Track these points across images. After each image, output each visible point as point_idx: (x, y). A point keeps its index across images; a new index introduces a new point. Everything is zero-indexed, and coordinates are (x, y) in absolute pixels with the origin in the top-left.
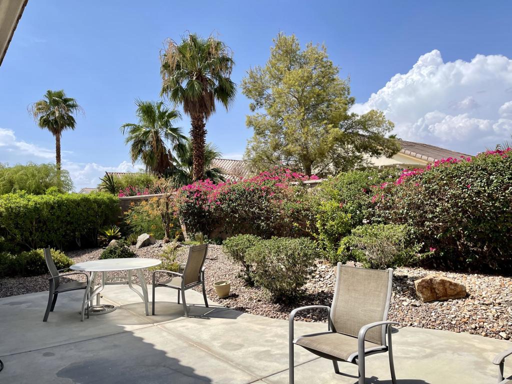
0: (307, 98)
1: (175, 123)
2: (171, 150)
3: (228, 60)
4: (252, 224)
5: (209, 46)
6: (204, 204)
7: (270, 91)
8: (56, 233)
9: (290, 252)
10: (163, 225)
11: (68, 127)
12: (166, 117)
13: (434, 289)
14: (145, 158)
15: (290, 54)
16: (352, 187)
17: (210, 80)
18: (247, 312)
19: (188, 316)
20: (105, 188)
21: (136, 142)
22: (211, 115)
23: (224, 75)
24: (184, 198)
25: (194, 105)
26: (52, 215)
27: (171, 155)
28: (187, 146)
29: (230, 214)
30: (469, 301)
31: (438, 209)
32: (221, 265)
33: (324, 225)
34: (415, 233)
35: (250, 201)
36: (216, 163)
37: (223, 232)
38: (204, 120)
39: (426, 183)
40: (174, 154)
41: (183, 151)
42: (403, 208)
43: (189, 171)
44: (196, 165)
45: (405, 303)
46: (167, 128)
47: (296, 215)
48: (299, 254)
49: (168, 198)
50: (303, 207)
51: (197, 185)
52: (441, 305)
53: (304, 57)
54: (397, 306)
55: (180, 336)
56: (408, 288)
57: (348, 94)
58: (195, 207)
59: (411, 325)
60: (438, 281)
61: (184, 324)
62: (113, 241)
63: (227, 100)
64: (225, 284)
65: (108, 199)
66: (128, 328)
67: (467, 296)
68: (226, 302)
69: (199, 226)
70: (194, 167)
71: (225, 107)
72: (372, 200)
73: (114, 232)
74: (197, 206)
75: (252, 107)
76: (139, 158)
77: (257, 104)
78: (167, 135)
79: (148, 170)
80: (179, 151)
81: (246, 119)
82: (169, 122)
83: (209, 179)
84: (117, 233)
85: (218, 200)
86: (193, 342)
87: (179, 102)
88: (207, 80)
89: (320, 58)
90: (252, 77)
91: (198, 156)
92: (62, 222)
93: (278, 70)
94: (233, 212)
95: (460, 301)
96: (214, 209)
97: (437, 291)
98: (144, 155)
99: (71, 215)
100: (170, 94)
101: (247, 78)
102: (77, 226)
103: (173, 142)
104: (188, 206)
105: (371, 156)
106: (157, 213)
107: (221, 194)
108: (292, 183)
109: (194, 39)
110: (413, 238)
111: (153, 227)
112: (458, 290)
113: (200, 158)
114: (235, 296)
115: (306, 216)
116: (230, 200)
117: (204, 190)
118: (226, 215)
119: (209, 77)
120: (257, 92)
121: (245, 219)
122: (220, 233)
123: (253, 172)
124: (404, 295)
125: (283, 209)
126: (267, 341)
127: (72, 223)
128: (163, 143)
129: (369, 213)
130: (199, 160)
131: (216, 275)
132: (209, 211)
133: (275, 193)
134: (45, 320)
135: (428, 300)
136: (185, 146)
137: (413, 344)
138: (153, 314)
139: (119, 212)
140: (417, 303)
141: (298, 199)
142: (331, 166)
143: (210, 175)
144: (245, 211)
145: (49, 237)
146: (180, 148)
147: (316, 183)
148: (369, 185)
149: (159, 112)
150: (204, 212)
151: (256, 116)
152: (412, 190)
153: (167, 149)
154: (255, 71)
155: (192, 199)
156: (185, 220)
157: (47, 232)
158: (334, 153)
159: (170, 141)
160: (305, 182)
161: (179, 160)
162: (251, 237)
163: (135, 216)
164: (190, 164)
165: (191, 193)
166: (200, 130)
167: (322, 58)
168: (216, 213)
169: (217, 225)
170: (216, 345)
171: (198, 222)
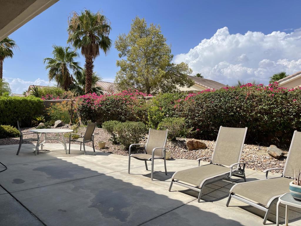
0: (149, 53)
1: (75, 59)
2: (73, 75)
3: (108, 26)
4: (118, 117)
5: (97, 17)
6: (92, 106)
7: (130, 48)
8: (8, 118)
9: (133, 127)
10: (69, 116)
11: (8, 56)
12: (70, 56)
13: (193, 145)
14: (57, 78)
15: (141, 29)
16: (166, 100)
17: (97, 37)
18: (113, 153)
19: (86, 154)
20: (33, 94)
21: (52, 69)
22: (97, 56)
23: (105, 35)
24: (81, 102)
25: (87, 51)
26: (6, 108)
27: (72, 78)
28: (82, 73)
29: (106, 111)
30: (207, 150)
31: (200, 112)
32: (101, 137)
33: (151, 118)
34: (191, 122)
35: (117, 105)
36: (98, 84)
37: (102, 121)
38: (93, 59)
39: (196, 100)
40: (75, 77)
41: (80, 76)
42: (187, 111)
43: (83, 87)
44: (87, 84)
45: (181, 151)
46: (71, 62)
47: (140, 114)
48: (137, 128)
49: (72, 101)
50: (143, 109)
51: (88, 96)
52: (195, 151)
53: (149, 31)
54: (178, 152)
55: (83, 160)
56: (184, 145)
57: (170, 53)
58: (87, 108)
59: (181, 158)
60: (195, 142)
61: (84, 157)
62: (41, 123)
63: (106, 49)
64: (103, 142)
65: (38, 100)
66: (59, 158)
67: (206, 148)
68: (103, 150)
69: (89, 118)
70: (86, 85)
71: (104, 53)
72: (174, 107)
73: (41, 119)
74: (88, 107)
75: (120, 55)
76: (54, 78)
77: (123, 54)
78: (71, 66)
79: (59, 85)
80: (78, 75)
81: (116, 62)
82: (72, 58)
83: (95, 93)
84: (43, 119)
85: (100, 104)
86: (89, 162)
87: (78, 48)
88: (95, 37)
89: (157, 32)
90: (121, 39)
91: (89, 79)
92: (11, 112)
93: (134, 36)
94: (107, 110)
95: (203, 150)
96: (98, 109)
97: (194, 146)
98: (57, 77)
99: (17, 108)
100: (73, 43)
101: (118, 40)
102: (20, 114)
103: (74, 70)
104: (83, 106)
105: (180, 86)
106: (66, 109)
107: (102, 101)
108: (139, 97)
109: (88, 13)
110: (190, 125)
111: (63, 117)
112: (203, 145)
113: (90, 80)
114: (107, 148)
115: (144, 114)
116: (106, 104)
117: (92, 98)
118: (104, 112)
119: (97, 35)
120: (123, 48)
121: (114, 114)
122: (100, 122)
123: (119, 90)
124: (182, 148)
125: (133, 110)
126: (121, 162)
127: (17, 113)
128: (68, 70)
129: (173, 113)
130: (89, 82)
131: (98, 140)
132: (94, 110)
133: (130, 102)
134: (17, 154)
135: (191, 150)
136: (81, 73)
137: (179, 163)
138: (69, 154)
139: (44, 109)
140: (186, 151)
141: (141, 105)
142: (160, 90)
143: (95, 90)
144: (114, 110)
145: (4, 120)
146: (78, 74)
147: (150, 98)
148: (173, 100)
149: (67, 52)
150: (92, 110)
151: (122, 60)
152: (191, 103)
153: (71, 74)
154: (122, 36)
155: (85, 103)
156: (81, 114)
157: (3, 117)
158: (162, 83)
159: (72, 70)
160: (145, 97)
161: (77, 81)
162: (117, 122)
163: (53, 111)
164: (84, 83)
165: (85, 99)
166: (90, 65)
167: (158, 33)
168: (98, 111)
169: (98, 117)
170: (99, 163)
171: (88, 116)
